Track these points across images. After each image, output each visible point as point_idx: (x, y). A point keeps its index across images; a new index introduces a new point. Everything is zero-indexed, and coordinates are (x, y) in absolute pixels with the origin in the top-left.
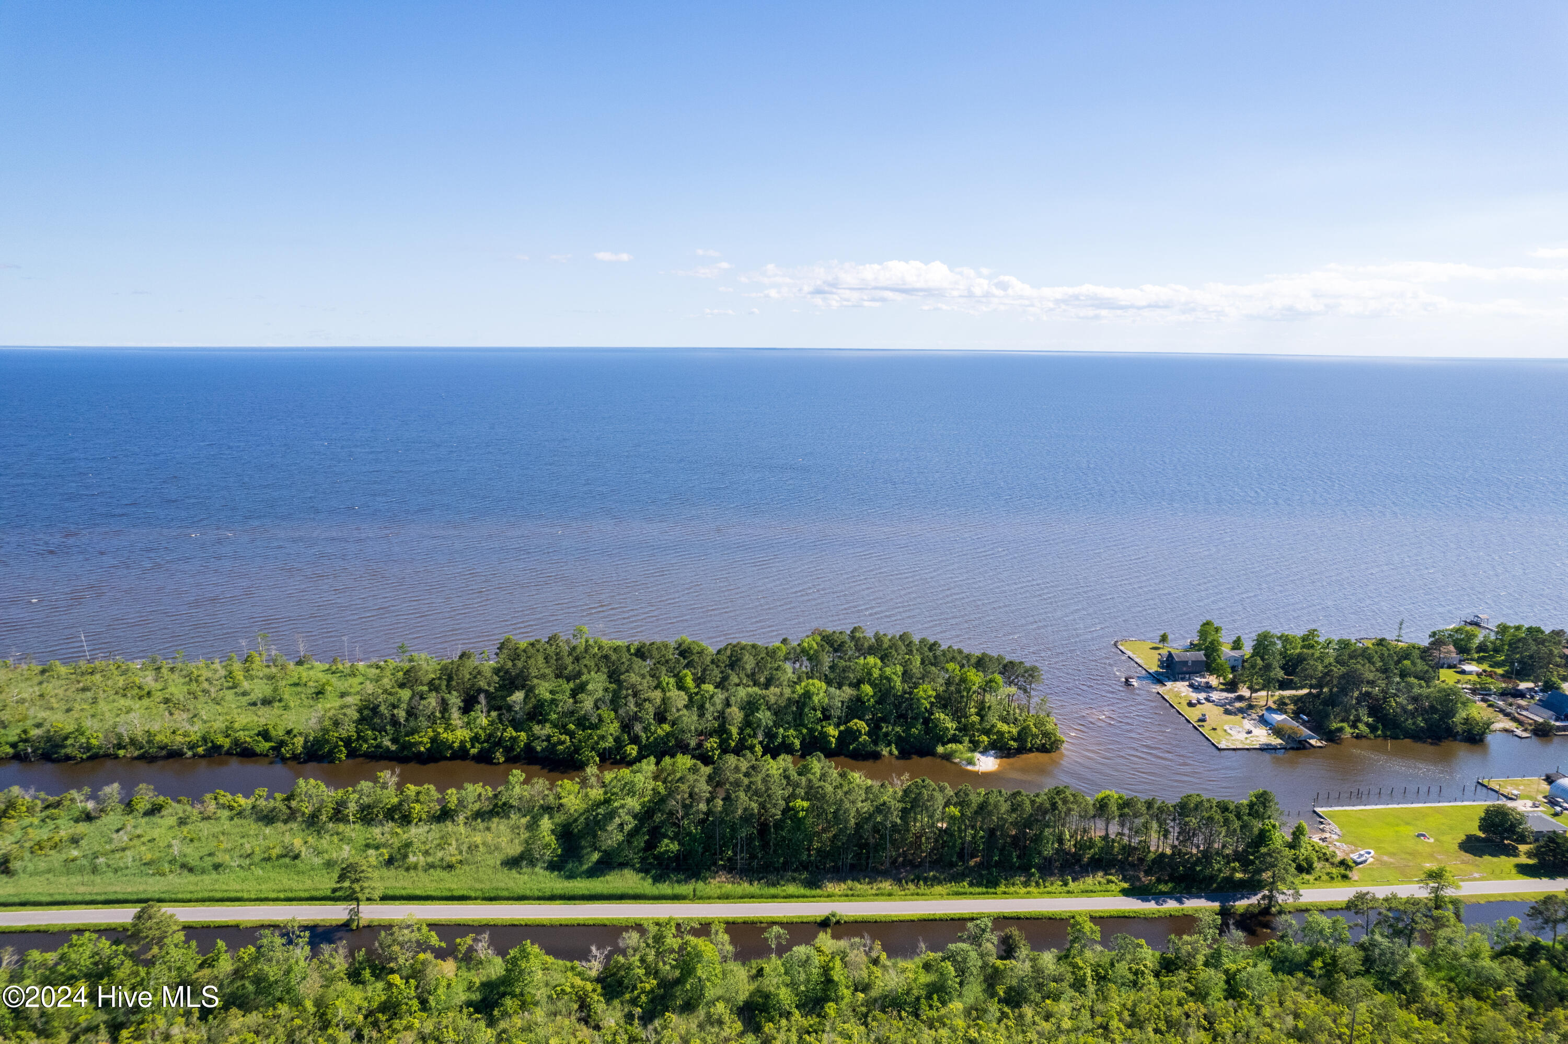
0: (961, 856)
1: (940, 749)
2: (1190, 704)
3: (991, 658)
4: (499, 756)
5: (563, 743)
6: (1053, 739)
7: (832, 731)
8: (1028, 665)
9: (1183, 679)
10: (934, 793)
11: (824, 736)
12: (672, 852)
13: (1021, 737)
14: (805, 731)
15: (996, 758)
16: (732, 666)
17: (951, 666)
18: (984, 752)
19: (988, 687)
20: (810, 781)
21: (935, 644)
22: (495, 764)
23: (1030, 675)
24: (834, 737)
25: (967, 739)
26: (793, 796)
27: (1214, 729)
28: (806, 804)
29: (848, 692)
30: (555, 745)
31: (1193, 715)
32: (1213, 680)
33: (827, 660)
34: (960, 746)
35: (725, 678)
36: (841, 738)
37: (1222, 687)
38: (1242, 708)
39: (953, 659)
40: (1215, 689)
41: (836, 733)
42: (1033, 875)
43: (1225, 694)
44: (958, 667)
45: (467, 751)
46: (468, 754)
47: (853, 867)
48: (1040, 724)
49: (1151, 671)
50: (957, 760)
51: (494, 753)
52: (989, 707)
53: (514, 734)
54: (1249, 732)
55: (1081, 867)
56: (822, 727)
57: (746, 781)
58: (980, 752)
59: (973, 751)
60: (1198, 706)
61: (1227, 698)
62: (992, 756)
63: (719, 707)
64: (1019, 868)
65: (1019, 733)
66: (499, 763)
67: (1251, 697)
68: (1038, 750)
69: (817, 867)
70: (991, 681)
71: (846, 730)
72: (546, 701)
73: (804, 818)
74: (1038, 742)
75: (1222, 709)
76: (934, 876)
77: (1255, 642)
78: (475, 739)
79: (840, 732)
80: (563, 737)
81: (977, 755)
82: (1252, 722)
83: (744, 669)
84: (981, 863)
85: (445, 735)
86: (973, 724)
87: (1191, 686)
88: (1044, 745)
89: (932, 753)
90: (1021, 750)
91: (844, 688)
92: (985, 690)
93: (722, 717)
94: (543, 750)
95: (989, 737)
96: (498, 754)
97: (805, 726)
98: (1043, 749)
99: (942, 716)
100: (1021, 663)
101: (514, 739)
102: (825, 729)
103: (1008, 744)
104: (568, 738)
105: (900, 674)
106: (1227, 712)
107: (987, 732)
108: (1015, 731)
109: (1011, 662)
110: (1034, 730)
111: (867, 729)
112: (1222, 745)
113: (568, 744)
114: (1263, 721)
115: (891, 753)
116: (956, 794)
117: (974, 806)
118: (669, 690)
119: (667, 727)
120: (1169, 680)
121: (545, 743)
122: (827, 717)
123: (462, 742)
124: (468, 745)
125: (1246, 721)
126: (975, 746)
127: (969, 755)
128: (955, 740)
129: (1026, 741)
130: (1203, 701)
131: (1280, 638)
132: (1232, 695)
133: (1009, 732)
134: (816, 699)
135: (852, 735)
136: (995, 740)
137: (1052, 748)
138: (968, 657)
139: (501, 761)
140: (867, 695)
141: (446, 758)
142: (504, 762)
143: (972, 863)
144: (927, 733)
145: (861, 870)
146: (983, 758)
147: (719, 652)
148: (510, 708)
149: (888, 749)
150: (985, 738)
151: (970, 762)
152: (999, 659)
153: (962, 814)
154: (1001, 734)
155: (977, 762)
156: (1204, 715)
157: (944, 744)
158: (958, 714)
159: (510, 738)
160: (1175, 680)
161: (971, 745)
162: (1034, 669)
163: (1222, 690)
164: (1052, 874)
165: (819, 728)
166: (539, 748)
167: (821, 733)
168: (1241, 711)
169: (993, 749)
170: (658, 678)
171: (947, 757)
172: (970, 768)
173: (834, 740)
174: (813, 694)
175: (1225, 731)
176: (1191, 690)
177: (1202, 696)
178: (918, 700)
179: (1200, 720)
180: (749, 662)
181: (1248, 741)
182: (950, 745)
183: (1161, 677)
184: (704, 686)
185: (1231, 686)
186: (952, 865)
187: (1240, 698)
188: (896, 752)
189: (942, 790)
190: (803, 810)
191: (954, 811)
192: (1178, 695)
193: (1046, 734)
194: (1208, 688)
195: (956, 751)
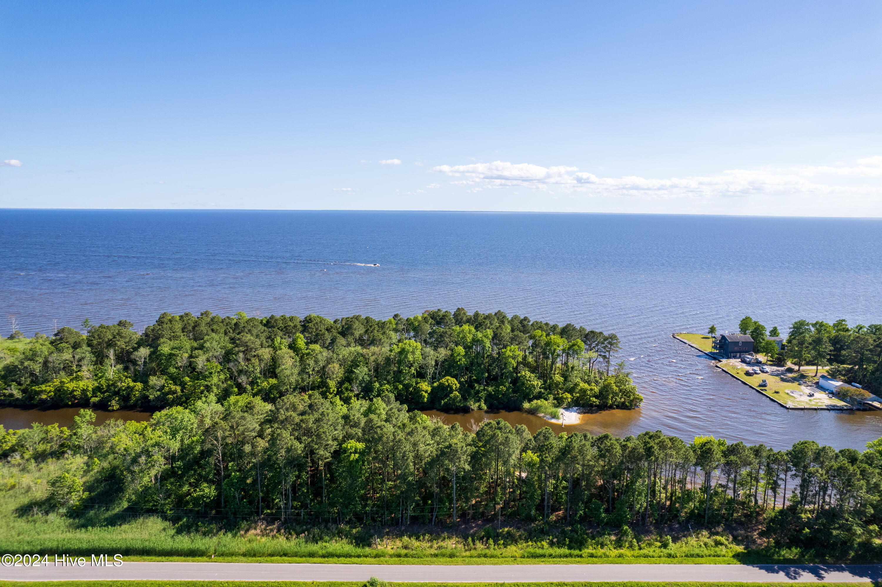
0: (540, 508)
1: (526, 405)
2: (748, 374)
3: (574, 329)
4: (115, 404)
5: (175, 392)
6: (632, 397)
7: (425, 386)
8: (606, 334)
9: (735, 357)
10: (510, 435)
11: (417, 391)
12: (208, 497)
13: (602, 395)
14: (401, 387)
15: (579, 413)
16: (343, 334)
17: (538, 332)
18: (568, 408)
19: (572, 350)
20: (371, 421)
21: (525, 319)
22: (109, 411)
23: (610, 343)
24: (426, 392)
25: (551, 397)
26: (348, 437)
27: (777, 392)
28: (361, 446)
29: (443, 353)
30: (168, 394)
31: (755, 381)
32: (761, 357)
33: (427, 328)
34: (546, 402)
35: (333, 341)
36: (433, 394)
37: (769, 363)
38: (795, 377)
39: (540, 328)
40: (765, 364)
41: (429, 389)
42: (625, 533)
43: (775, 368)
44: (544, 334)
45: (88, 400)
46: (89, 403)
47: (414, 519)
48: (620, 382)
49: (706, 352)
50: (542, 415)
51: (110, 401)
52: (572, 368)
53: (132, 384)
54: (811, 395)
55: (679, 523)
56: (417, 383)
57: (297, 419)
58: (564, 408)
59: (556, 406)
60: (755, 375)
61: (778, 371)
62: (576, 412)
63: (321, 364)
64: (607, 524)
65: (601, 392)
66: (113, 410)
67: (799, 370)
68: (618, 407)
69: (374, 520)
70: (574, 345)
71: (439, 386)
72: (164, 355)
73: (357, 461)
74: (619, 400)
75: (778, 378)
76: (508, 532)
77: (791, 330)
78: (98, 389)
79: (433, 389)
80: (173, 387)
81: (561, 411)
82: (809, 388)
83: (352, 334)
84: (564, 518)
85: (67, 385)
86: (557, 384)
87: (743, 361)
88: (623, 403)
89: (519, 409)
90: (603, 407)
91: (439, 350)
92: (568, 354)
93: (323, 372)
94: (157, 398)
95: (572, 396)
96: (113, 402)
97: (401, 382)
98: (623, 406)
99: (528, 374)
100: (601, 333)
101: (130, 389)
102: (418, 386)
103: (590, 400)
104: (178, 389)
105: (490, 337)
106: (783, 380)
107: (571, 391)
108: (597, 389)
109: (592, 332)
110: (615, 388)
111: (458, 385)
112: (790, 405)
113: (180, 393)
114: (819, 387)
115: (480, 408)
116: (535, 438)
117: (556, 451)
118: (281, 349)
119: (273, 381)
120: (723, 358)
121: (159, 393)
122: (421, 375)
123: (84, 391)
124: (89, 394)
125: (803, 387)
126: (559, 402)
127: (554, 410)
128: (539, 396)
129: (607, 398)
130: (759, 372)
131: (814, 325)
132: (783, 369)
133: (591, 390)
134: (410, 357)
135: (445, 390)
136: (578, 398)
137: (631, 405)
138: (554, 328)
139: (115, 408)
140: (459, 354)
141: (67, 406)
142: (118, 410)
143: (553, 518)
144: (514, 391)
145: (424, 524)
146: (566, 413)
147: (335, 322)
148: (134, 363)
149: (477, 405)
150: (569, 396)
151: (554, 416)
152: (582, 329)
153: (542, 461)
154: (583, 392)
155: (561, 416)
156: (764, 381)
157: (530, 401)
158: (544, 376)
159: (128, 387)
160: (728, 358)
161: (555, 402)
162: (613, 337)
163: (771, 365)
164: (647, 532)
165: (414, 384)
166: (151, 397)
167: (415, 388)
168: (794, 380)
169: (575, 406)
170: (273, 340)
171: (533, 412)
172: (554, 421)
173: (426, 395)
174: (408, 352)
175: (788, 394)
176: (744, 365)
177: (757, 368)
178: (506, 358)
179: (760, 386)
180: (359, 330)
181: (813, 403)
182: (535, 401)
183: (715, 356)
184: (312, 346)
185: (779, 362)
186: (531, 519)
187: (790, 370)
188: (484, 407)
189: (519, 432)
190: (355, 452)
191: (532, 456)
192: (734, 367)
193: (626, 393)
194: (758, 363)
195: (540, 406)
